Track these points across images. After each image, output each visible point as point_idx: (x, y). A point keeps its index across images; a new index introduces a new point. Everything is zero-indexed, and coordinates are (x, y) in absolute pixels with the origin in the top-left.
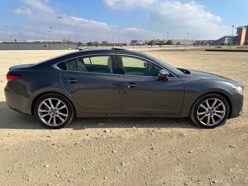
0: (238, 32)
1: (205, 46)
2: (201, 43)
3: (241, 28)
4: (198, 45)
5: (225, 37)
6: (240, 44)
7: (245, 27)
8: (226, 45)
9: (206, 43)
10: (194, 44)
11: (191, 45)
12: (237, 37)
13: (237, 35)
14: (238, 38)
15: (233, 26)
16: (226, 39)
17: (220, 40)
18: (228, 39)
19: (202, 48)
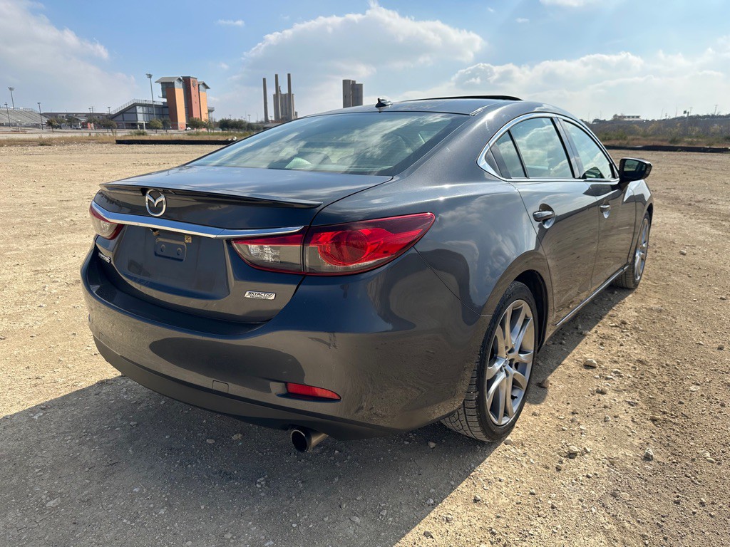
0: (165, 94)
1: (83, 130)
2: (68, 121)
3: (171, 83)
4: (60, 127)
5: (134, 106)
6: (177, 125)
7: (179, 79)
8: (143, 128)
9: (84, 120)
10: (50, 124)
11: (37, 126)
12: (164, 107)
13: (165, 100)
14: (167, 109)
15: (150, 76)
16: (139, 110)
17: (122, 112)
18: (143, 110)
19: (93, 135)
